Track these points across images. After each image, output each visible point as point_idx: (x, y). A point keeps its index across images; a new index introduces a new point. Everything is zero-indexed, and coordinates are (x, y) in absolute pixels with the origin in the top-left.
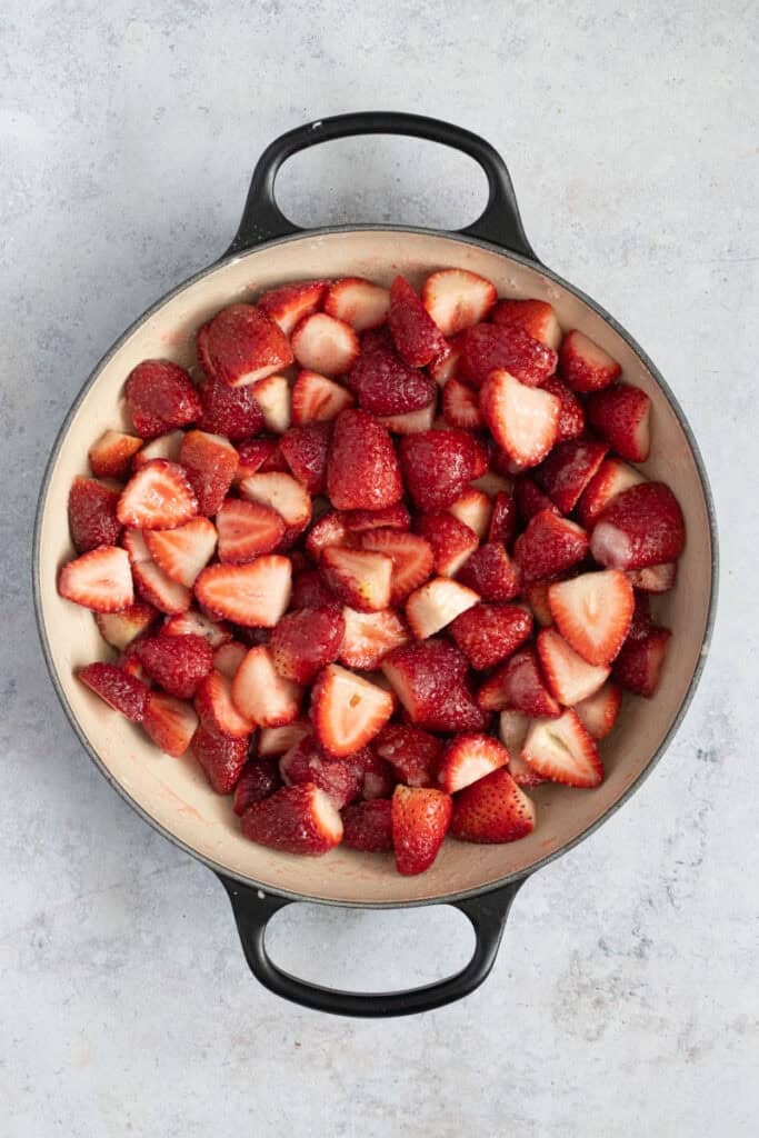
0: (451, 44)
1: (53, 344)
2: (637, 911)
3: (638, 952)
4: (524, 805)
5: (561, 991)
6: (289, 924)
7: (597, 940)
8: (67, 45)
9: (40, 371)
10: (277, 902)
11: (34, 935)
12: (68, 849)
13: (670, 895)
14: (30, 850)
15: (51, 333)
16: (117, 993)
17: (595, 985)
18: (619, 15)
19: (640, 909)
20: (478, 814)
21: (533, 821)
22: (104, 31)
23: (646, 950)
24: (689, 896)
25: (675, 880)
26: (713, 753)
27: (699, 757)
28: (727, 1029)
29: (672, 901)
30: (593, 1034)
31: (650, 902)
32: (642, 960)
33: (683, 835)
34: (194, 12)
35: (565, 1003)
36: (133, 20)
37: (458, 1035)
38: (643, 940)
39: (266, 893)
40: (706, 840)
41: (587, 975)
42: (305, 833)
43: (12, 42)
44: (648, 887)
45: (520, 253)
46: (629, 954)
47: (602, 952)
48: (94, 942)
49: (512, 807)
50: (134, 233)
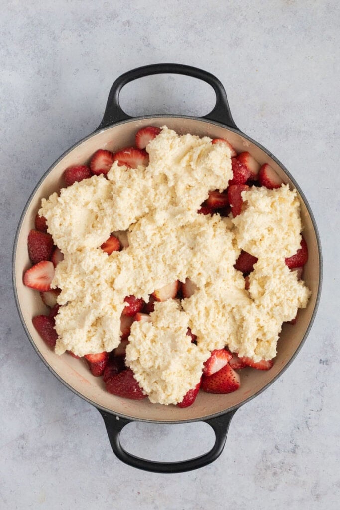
0: (208, 40)
1: (28, 176)
2: (292, 432)
3: (293, 450)
4: (235, 376)
5: (258, 468)
6: (135, 438)
7: (274, 445)
8: (34, 41)
9: (22, 188)
10: (125, 421)
11: (20, 443)
12: (35, 404)
13: (307, 425)
14: (18, 405)
15: (27, 171)
16: (57, 470)
17: (273, 465)
18: (284, 27)
19: (294, 431)
20: (214, 381)
21: (239, 384)
22: (51, 35)
23: (296, 450)
24: (316, 425)
25: (310, 418)
26: (327, 361)
27: (320, 363)
28: (333, 486)
29: (308, 428)
30: (273, 488)
31: (298, 428)
32: (294, 455)
33: (313, 398)
34: (92, 26)
35: (260, 474)
36: (64, 29)
37: (211, 488)
38: (295, 445)
39: (120, 417)
40: (323, 401)
41: (270, 461)
42: (136, 390)
43: (10, 40)
44: (297, 421)
45: (231, 126)
46: (288, 452)
47: (276, 451)
48: (46, 447)
49: (230, 377)
50: (65, 126)
